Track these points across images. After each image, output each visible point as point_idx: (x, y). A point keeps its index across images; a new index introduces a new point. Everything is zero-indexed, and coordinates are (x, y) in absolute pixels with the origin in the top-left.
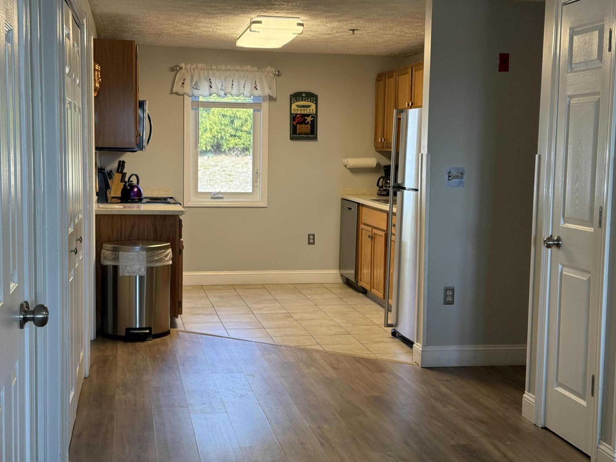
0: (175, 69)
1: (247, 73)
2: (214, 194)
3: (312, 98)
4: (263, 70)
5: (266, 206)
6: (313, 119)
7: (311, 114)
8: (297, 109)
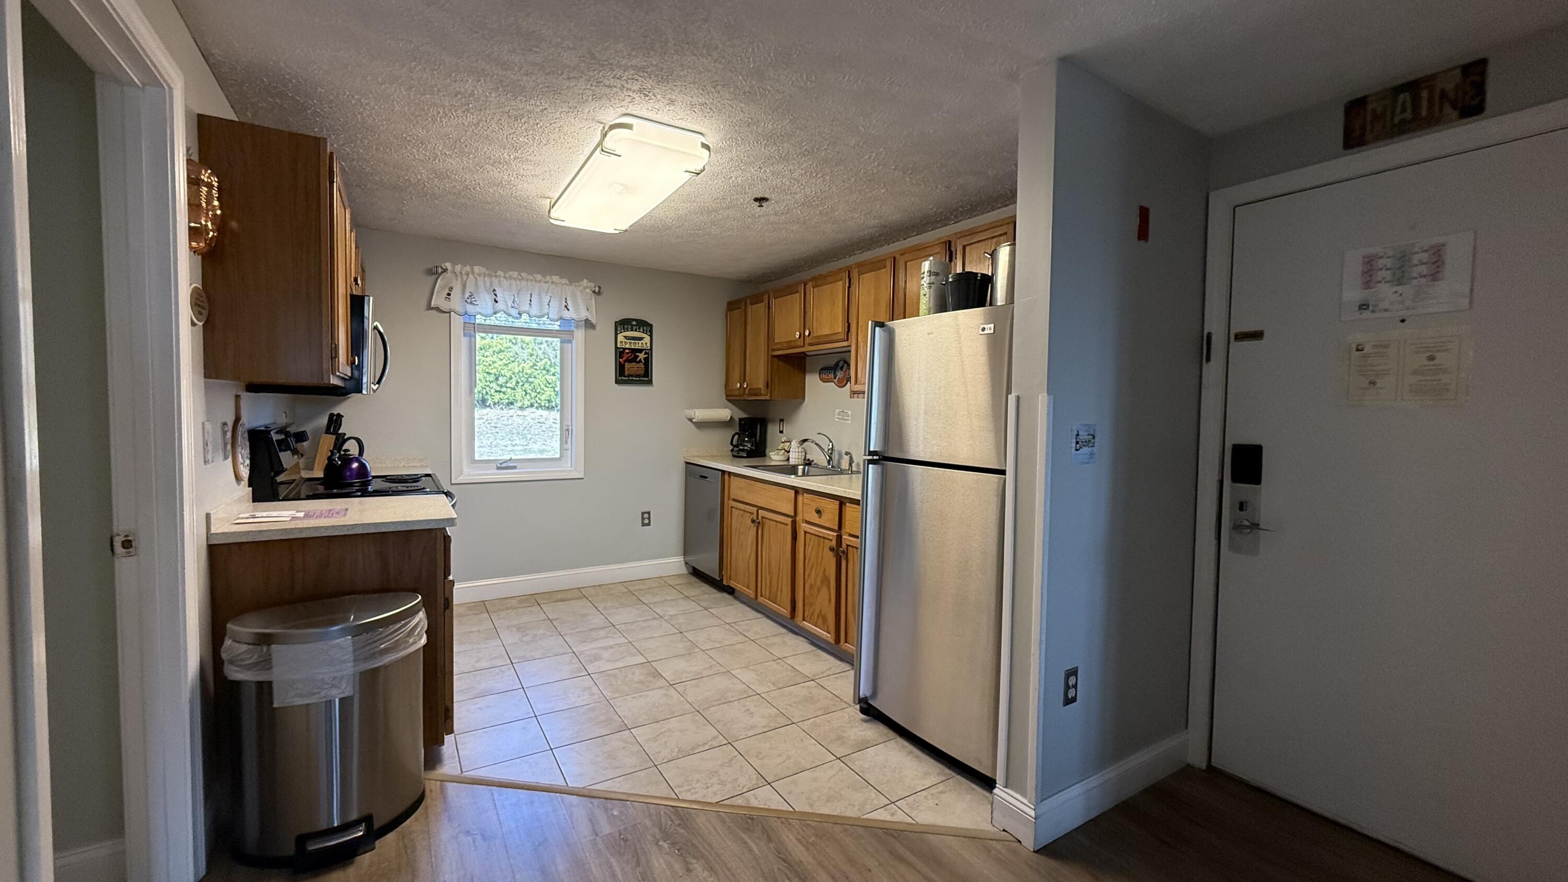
0: (435, 272)
1: (553, 286)
2: (501, 462)
3: (645, 328)
4: (577, 284)
5: (582, 477)
6: (646, 356)
7: (645, 349)
8: (625, 342)
